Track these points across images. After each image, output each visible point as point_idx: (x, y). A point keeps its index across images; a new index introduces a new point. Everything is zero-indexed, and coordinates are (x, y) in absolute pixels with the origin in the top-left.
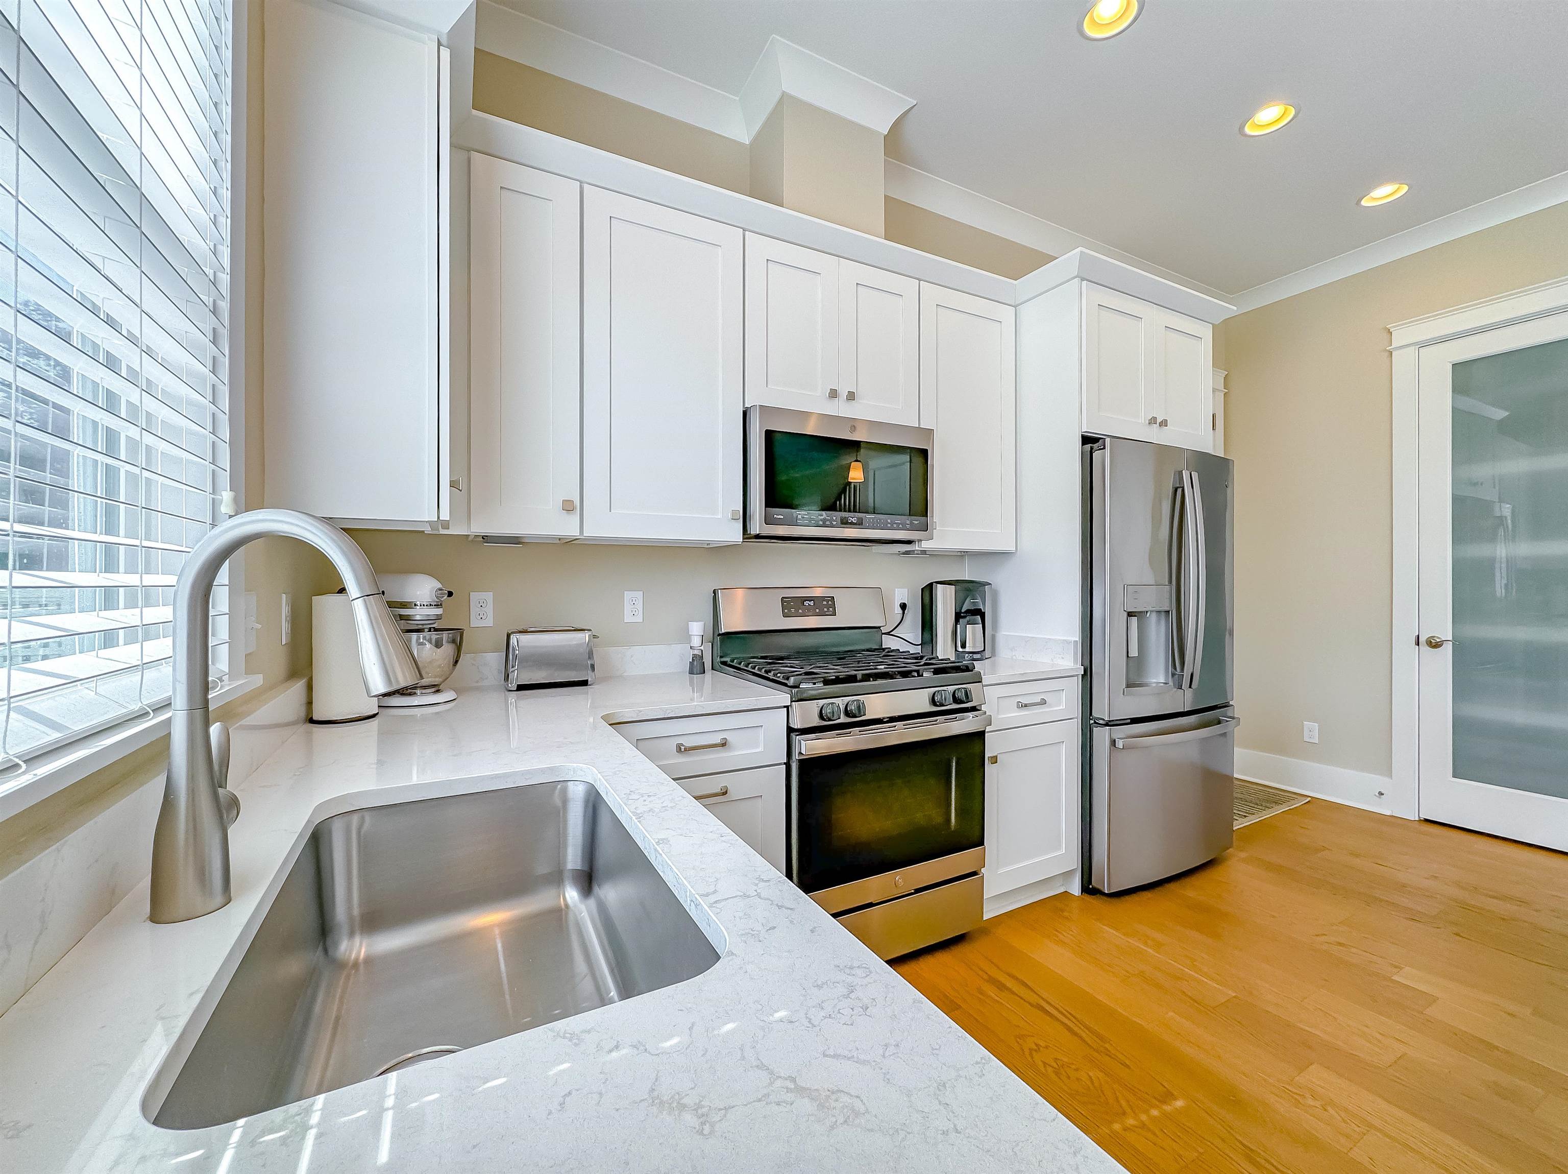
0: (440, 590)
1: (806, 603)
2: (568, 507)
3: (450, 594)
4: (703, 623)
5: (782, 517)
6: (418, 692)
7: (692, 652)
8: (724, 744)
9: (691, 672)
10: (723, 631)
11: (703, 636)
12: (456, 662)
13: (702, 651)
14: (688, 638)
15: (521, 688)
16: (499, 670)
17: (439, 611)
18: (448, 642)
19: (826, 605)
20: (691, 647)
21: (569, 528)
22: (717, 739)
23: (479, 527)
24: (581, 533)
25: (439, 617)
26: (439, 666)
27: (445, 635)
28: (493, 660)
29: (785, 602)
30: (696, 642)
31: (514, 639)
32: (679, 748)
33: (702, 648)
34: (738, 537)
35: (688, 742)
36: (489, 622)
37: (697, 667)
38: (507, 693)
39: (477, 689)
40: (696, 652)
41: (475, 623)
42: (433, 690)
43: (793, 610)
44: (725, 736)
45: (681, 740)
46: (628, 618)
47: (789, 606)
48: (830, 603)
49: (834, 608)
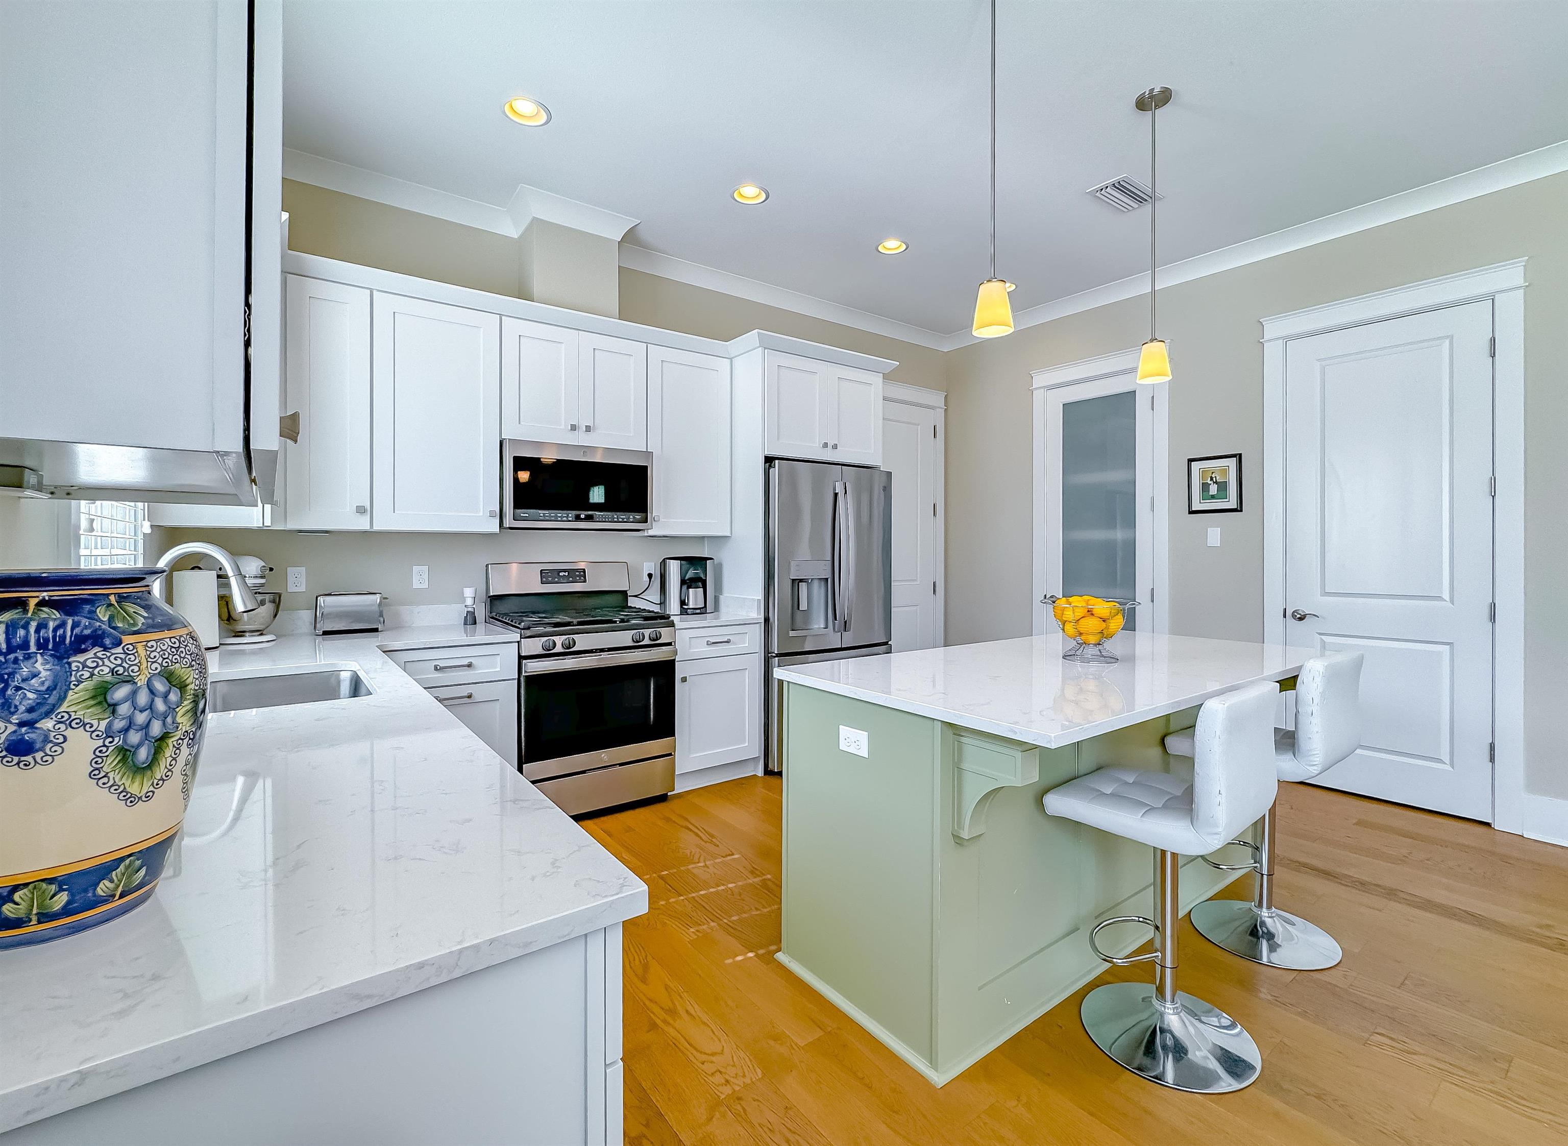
0: (264, 567)
1: (561, 574)
2: (361, 510)
3: (271, 569)
4: (474, 588)
5: (527, 515)
6: (247, 634)
7: (466, 610)
8: (469, 665)
9: (465, 624)
10: (491, 594)
11: (475, 598)
12: (275, 616)
13: (474, 608)
14: (464, 599)
15: (325, 633)
16: (310, 622)
17: (263, 581)
18: (270, 602)
19: (579, 575)
20: (465, 606)
21: (362, 524)
22: (466, 662)
23: (292, 525)
24: (371, 526)
25: (262, 585)
26: (263, 617)
27: (267, 597)
28: (306, 616)
29: (544, 573)
30: (469, 602)
31: (321, 600)
32: (436, 668)
33: (474, 606)
34: (496, 529)
35: (442, 664)
36: (302, 588)
37: (471, 620)
38: (315, 637)
39: (292, 635)
40: (470, 609)
41: (291, 588)
42: (258, 633)
43: (550, 579)
44: (470, 660)
45: (437, 663)
46: (416, 585)
47: (547, 576)
48: (582, 573)
49: (585, 577)
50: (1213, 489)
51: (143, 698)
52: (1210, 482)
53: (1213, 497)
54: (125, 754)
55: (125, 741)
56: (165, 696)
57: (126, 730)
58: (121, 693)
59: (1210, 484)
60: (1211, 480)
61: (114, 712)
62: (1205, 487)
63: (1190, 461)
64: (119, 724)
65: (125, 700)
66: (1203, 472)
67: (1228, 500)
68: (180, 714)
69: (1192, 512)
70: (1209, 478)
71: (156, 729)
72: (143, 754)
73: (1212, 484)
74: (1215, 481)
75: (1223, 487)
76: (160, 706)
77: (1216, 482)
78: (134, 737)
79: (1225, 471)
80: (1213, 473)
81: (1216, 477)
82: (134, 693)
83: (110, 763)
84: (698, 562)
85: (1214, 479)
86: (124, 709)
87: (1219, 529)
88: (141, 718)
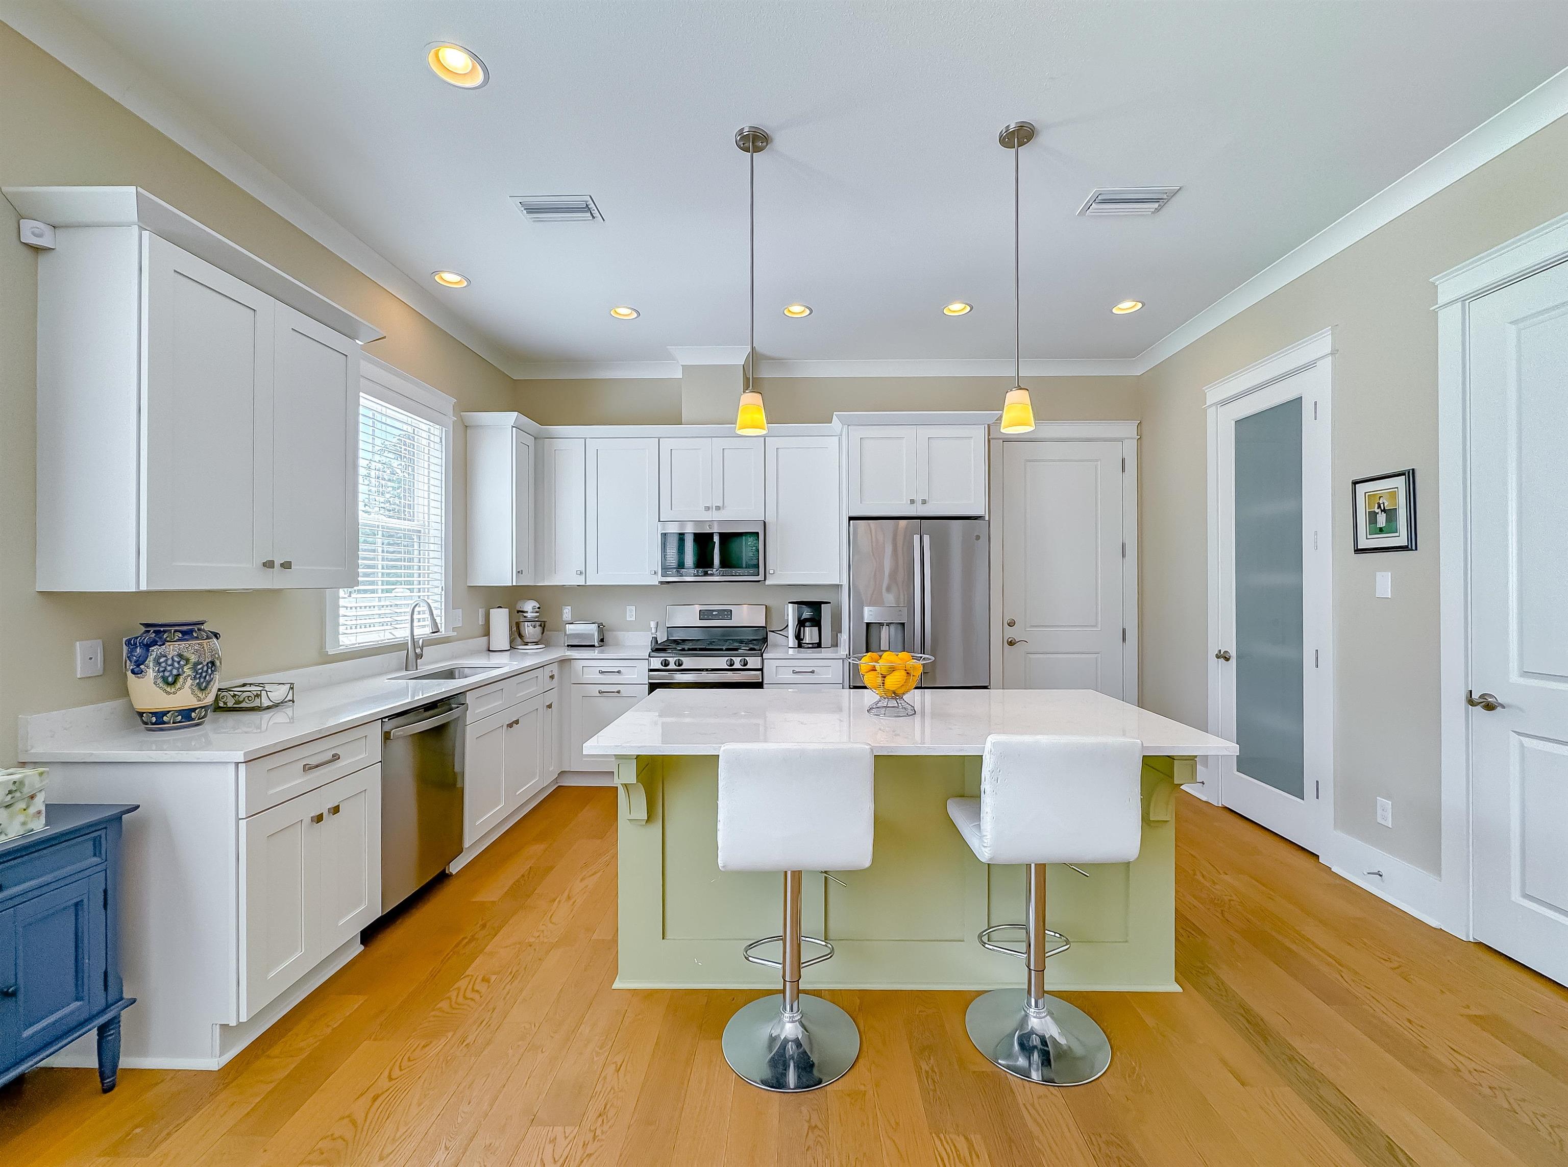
0: (536, 606)
1: (712, 614)
2: (579, 574)
5: (672, 573)
6: (529, 644)
7: (652, 636)
8: (619, 672)
10: (668, 626)
15: (568, 646)
17: (537, 614)
18: (538, 626)
19: (727, 614)
21: (581, 582)
22: (616, 670)
24: (586, 582)
27: (538, 624)
29: (701, 612)
30: (653, 631)
32: (600, 672)
34: (656, 582)
35: (603, 670)
37: (653, 643)
40: (654, 636)
42: (535, 644)
43: (706, 617)
44: (620, 669)
45: (601, 668)
46: (628, 619)
47: (704, 615)
48: (729, 613)
49: (731, 616)
50: (1382, 520)
51: (170, 662)
52: (1377, 511)
53: (1381, 530)
54: (165, 680)
55: (164, 675)
56: (179, 662)
57: (164, 671)
58: (162, 660)
59: (1378, 513)
60: (1378, 508)
61: (160, 665)
62: (1373, 517)
63: (1355, 483)
64: (162, 669)
65: (164, 662)
66: (1370, 497)
67: (1397, 534)
68: (185, 669)
69: (1358, 551)
70: (1377, 505)
71: (175, 672)
72: (170, 679)
73: (1380, 512)
74: (1382, 508)
75: (1391, 514)
76: (176, 665)
77: (1384, 511)
78: (167, 674)
79: (1393, 495)
80: (1380, 497)
81: (1384, 503)
82: (166, 660)
83: (159, 681)
84: (816, 606)
85: (1382, 505)
86: (163, 665)
87: (1390, 573)
88: (169, 668)
